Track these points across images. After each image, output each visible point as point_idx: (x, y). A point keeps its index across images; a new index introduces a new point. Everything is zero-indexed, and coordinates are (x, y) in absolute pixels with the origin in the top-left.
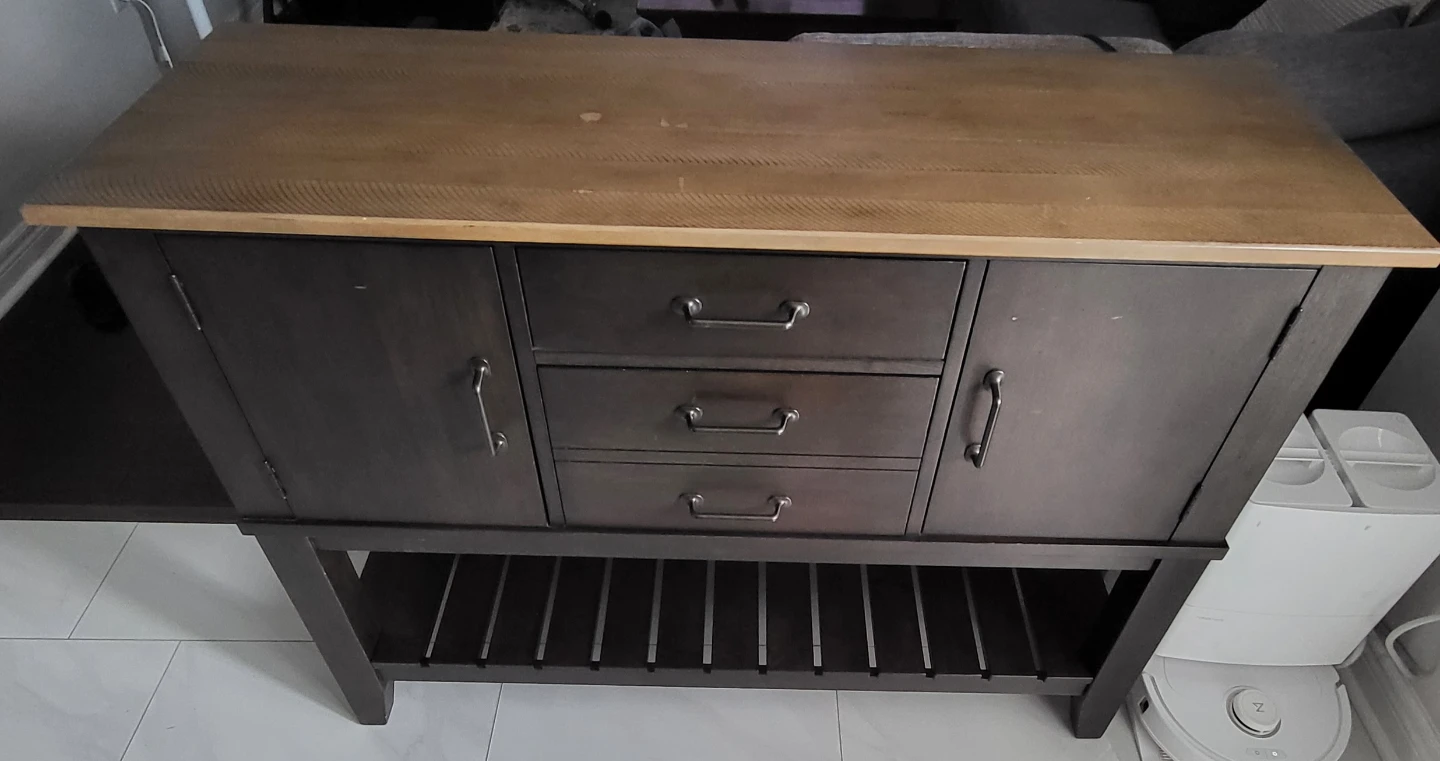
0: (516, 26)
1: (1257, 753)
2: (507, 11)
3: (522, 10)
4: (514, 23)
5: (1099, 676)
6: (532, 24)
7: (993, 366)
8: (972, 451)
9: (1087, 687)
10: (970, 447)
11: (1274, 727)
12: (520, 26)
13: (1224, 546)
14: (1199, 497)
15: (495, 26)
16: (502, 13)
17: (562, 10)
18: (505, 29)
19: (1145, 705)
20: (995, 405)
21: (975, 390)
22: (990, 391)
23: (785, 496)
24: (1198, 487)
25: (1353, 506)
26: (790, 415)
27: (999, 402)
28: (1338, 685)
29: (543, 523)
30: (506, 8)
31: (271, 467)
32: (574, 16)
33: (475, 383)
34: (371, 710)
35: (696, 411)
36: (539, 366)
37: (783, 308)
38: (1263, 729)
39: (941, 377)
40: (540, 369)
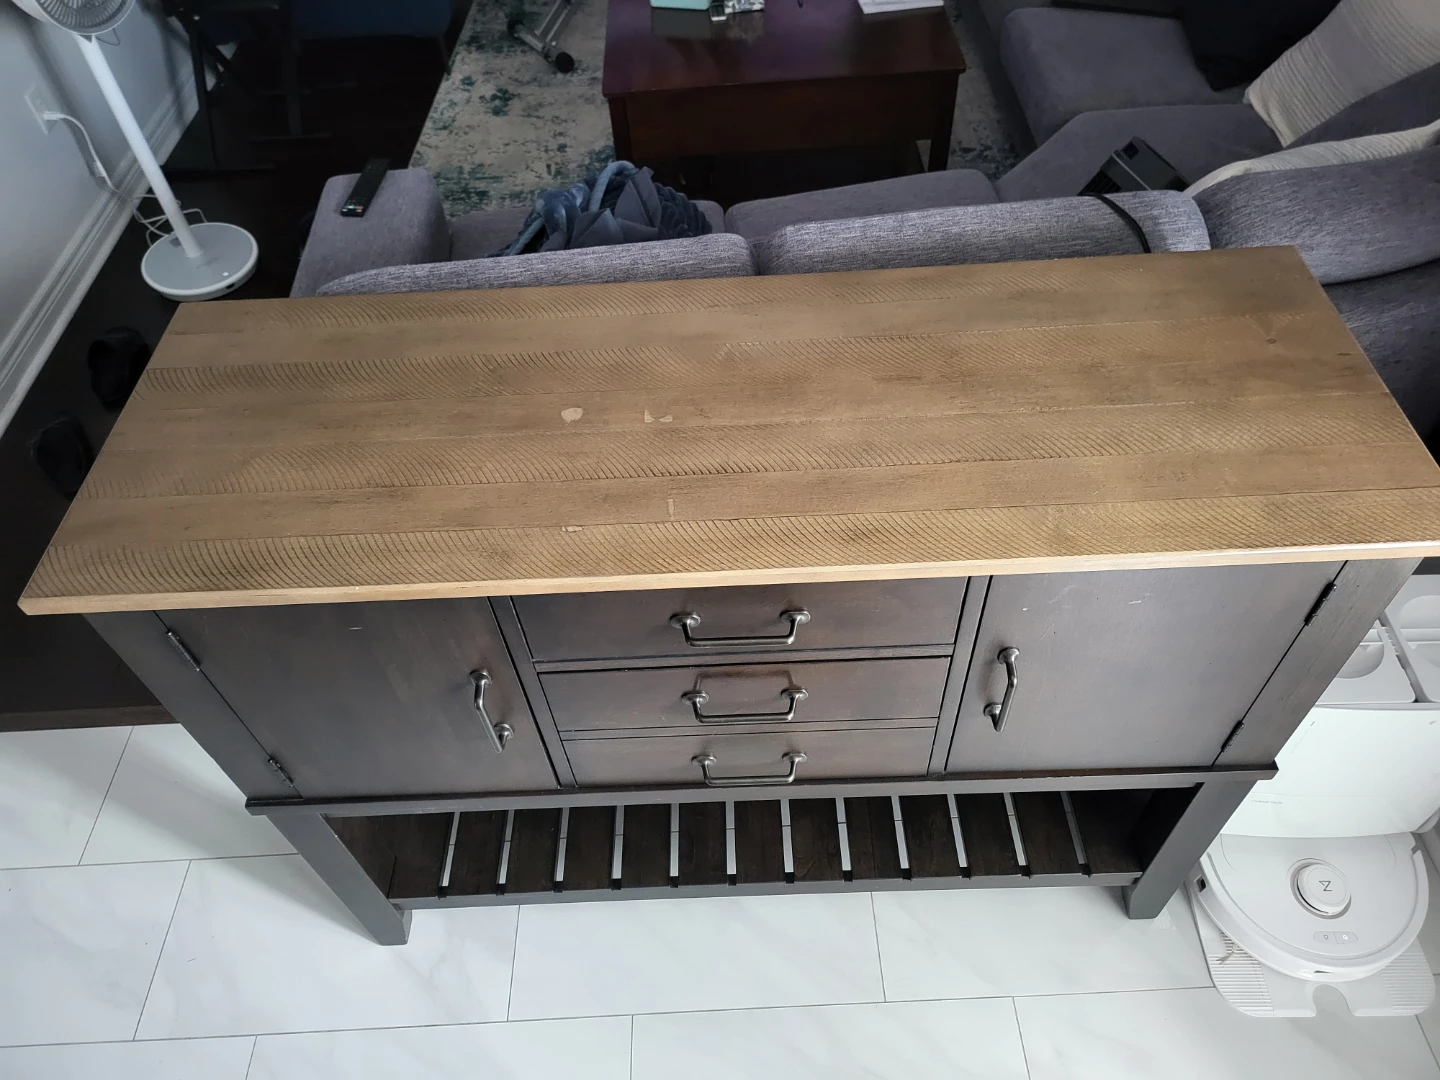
0: (469, 78)
1: (1326, 937)
2: (459, 57)
3: (475, 55)
4: (467, 74)
5: (1148, 871)
6: (487, 73)
7: (1008, 645)
8: (990, 711)
9: (1136, 881)
10: (989, 706)
11: (1342, 907)
12: (474, 78)
13: (1272, 767)
14: (1240, 732)
15: (447, 79)
16: (454, 62)
17: (519, 53)
18: (458, 83)
19: (1203, 884)
20: (1011, 685)
21: (989, 665)
22: (1005, 665)
23: (800, 753)
24: (1239, 724)
25: (1416, 701)
26: (797, 696)
27: (1015, 681)
28: (1414, 850)
29: (553, 784)
30: (457, 53)
31: (276, 763)
32: (532, 58)
33: (477, 696)
34: (392, 934)
35: (701, 697)
36: (538, 673)
37: (784, 616)
38: (1332, 910)
39: (952, 657)
40: (540, 676)
